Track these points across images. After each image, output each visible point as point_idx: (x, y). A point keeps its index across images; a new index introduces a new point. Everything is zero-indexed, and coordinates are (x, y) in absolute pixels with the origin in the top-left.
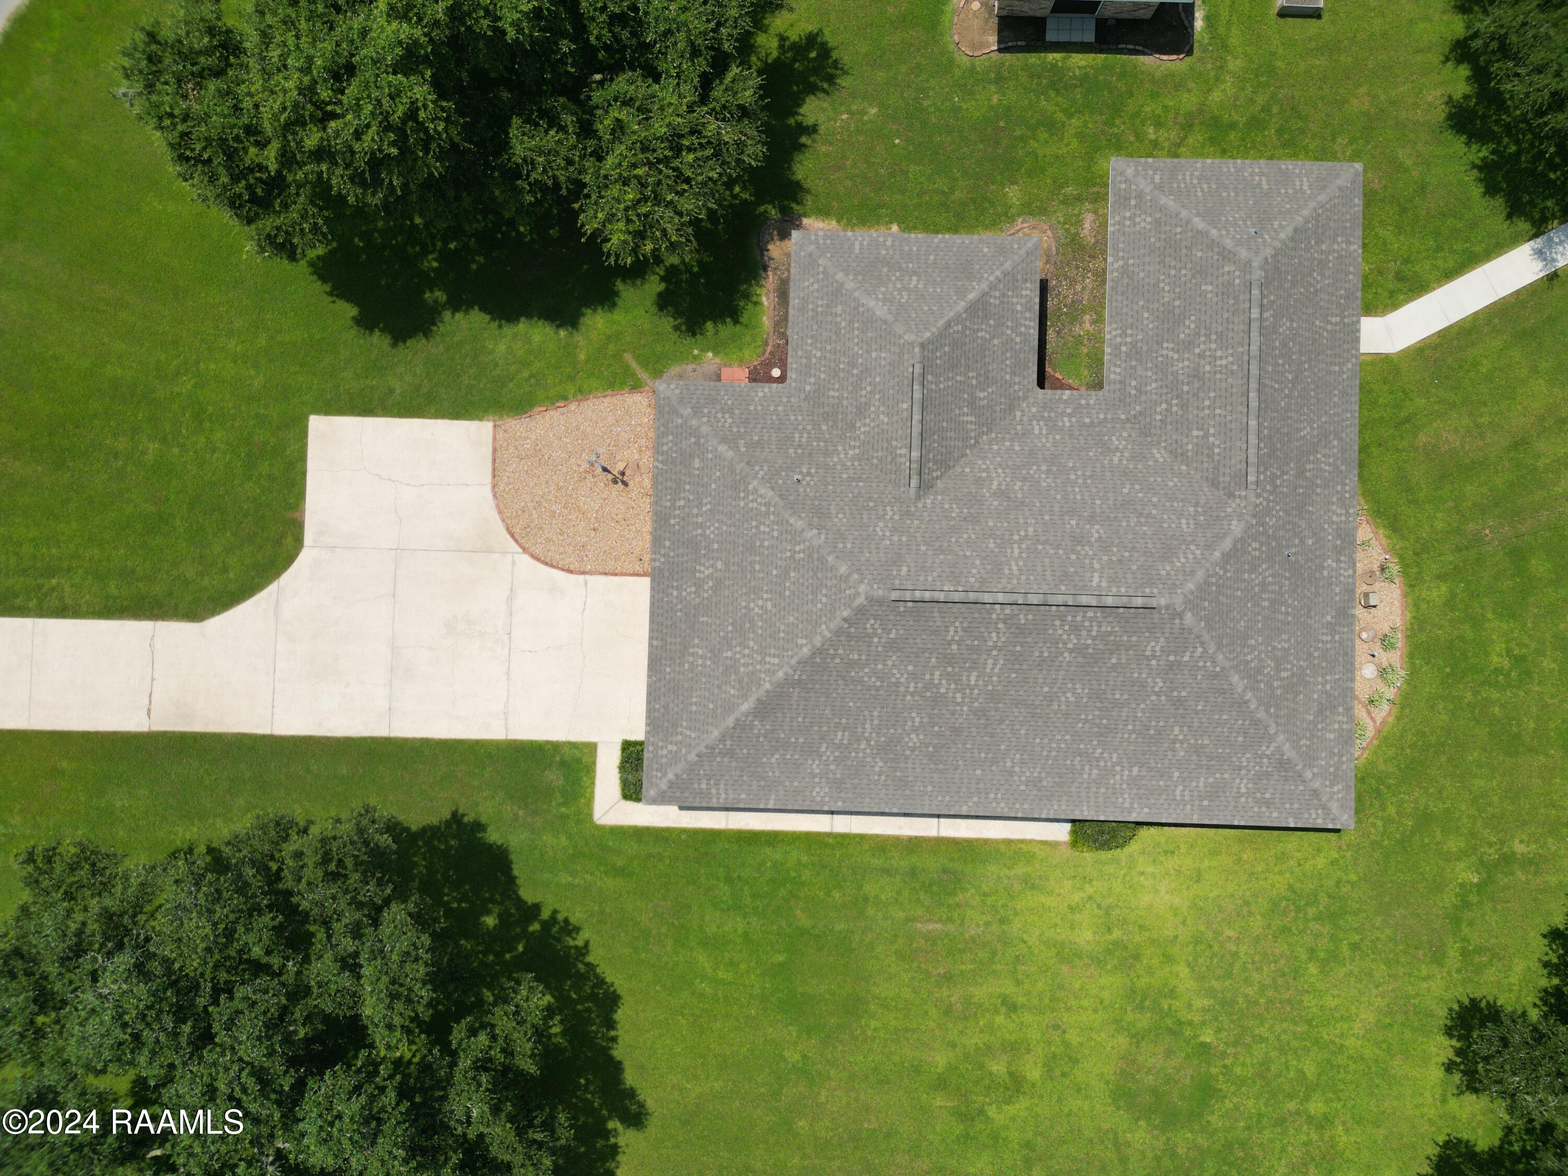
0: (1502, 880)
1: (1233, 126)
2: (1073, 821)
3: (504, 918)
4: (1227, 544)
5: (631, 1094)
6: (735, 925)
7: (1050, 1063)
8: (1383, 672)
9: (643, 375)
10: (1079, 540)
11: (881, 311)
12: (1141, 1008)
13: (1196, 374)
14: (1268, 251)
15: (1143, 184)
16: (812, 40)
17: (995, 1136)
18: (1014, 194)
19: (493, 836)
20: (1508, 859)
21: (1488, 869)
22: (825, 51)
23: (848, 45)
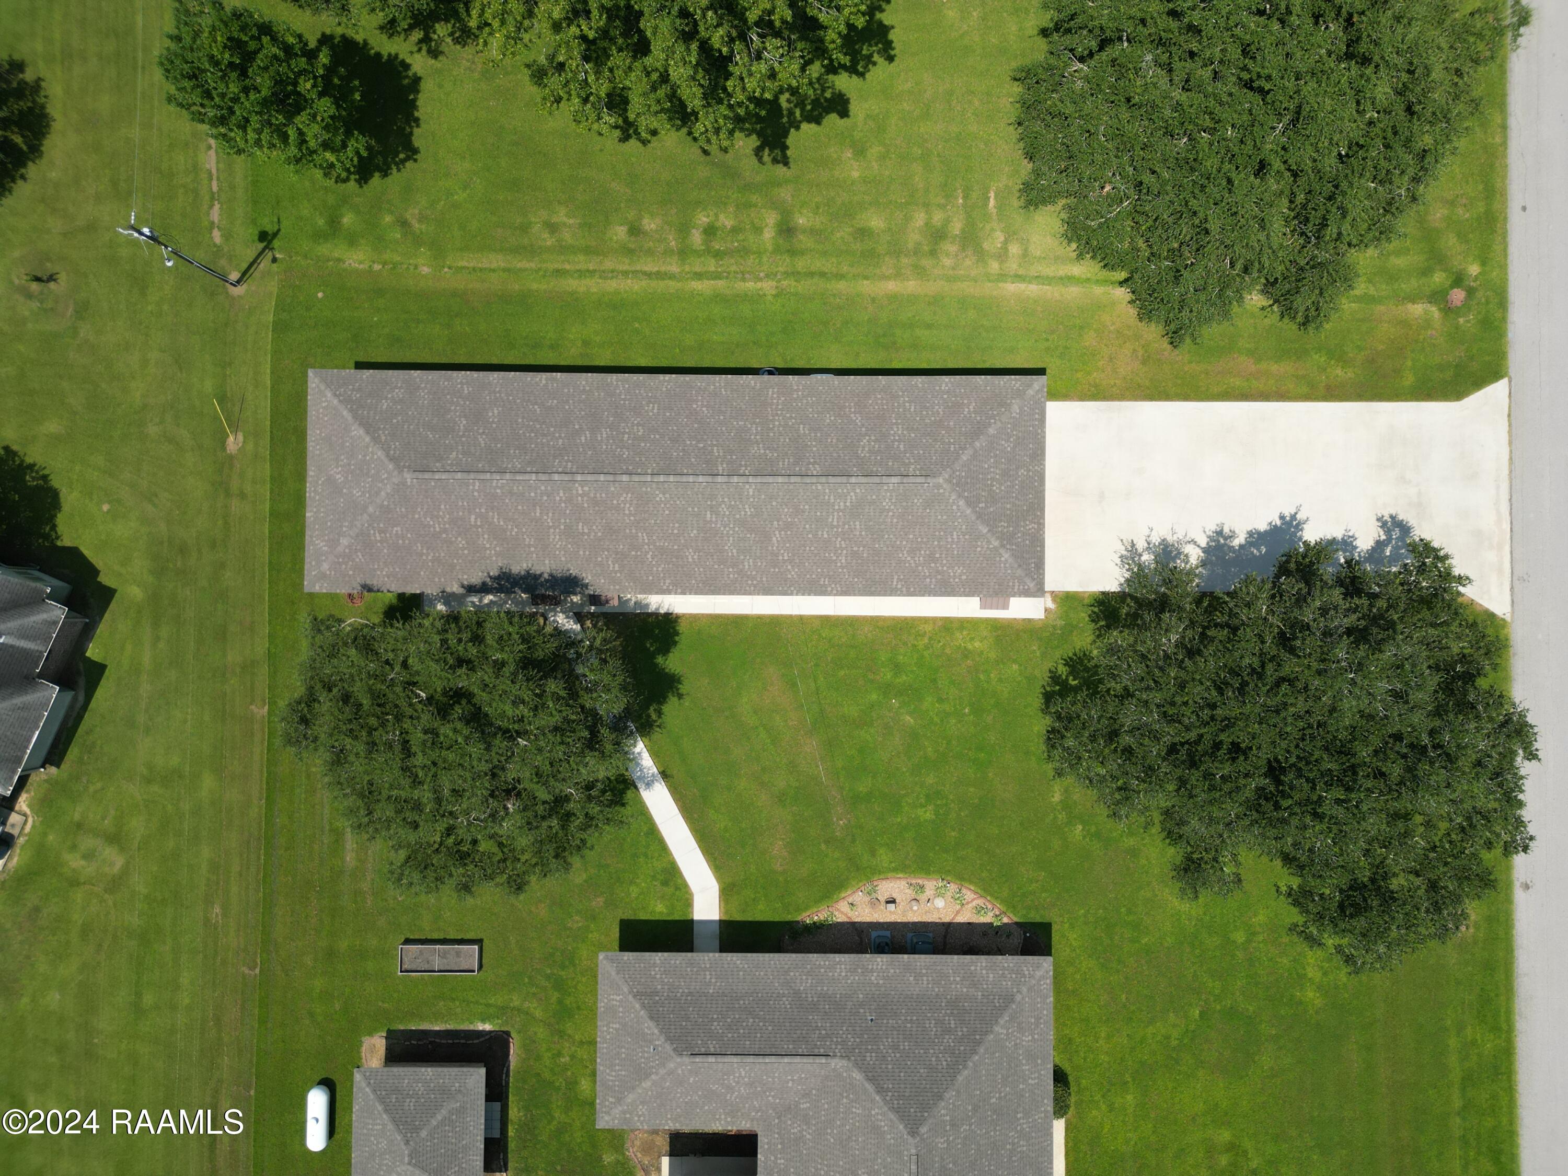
0: (1079, 810)
1: (560, 1002)
4: (870, 1087)
7: (1219, 1124)
8: (940, 894)
12: (1177, 1062)
13: (750, 1084)
14: (668, 1048)
15: (616, 1110)
17: (1270, 1163)
18: (609, 1157)
20: (1068, 808)
21: (1071, 818)
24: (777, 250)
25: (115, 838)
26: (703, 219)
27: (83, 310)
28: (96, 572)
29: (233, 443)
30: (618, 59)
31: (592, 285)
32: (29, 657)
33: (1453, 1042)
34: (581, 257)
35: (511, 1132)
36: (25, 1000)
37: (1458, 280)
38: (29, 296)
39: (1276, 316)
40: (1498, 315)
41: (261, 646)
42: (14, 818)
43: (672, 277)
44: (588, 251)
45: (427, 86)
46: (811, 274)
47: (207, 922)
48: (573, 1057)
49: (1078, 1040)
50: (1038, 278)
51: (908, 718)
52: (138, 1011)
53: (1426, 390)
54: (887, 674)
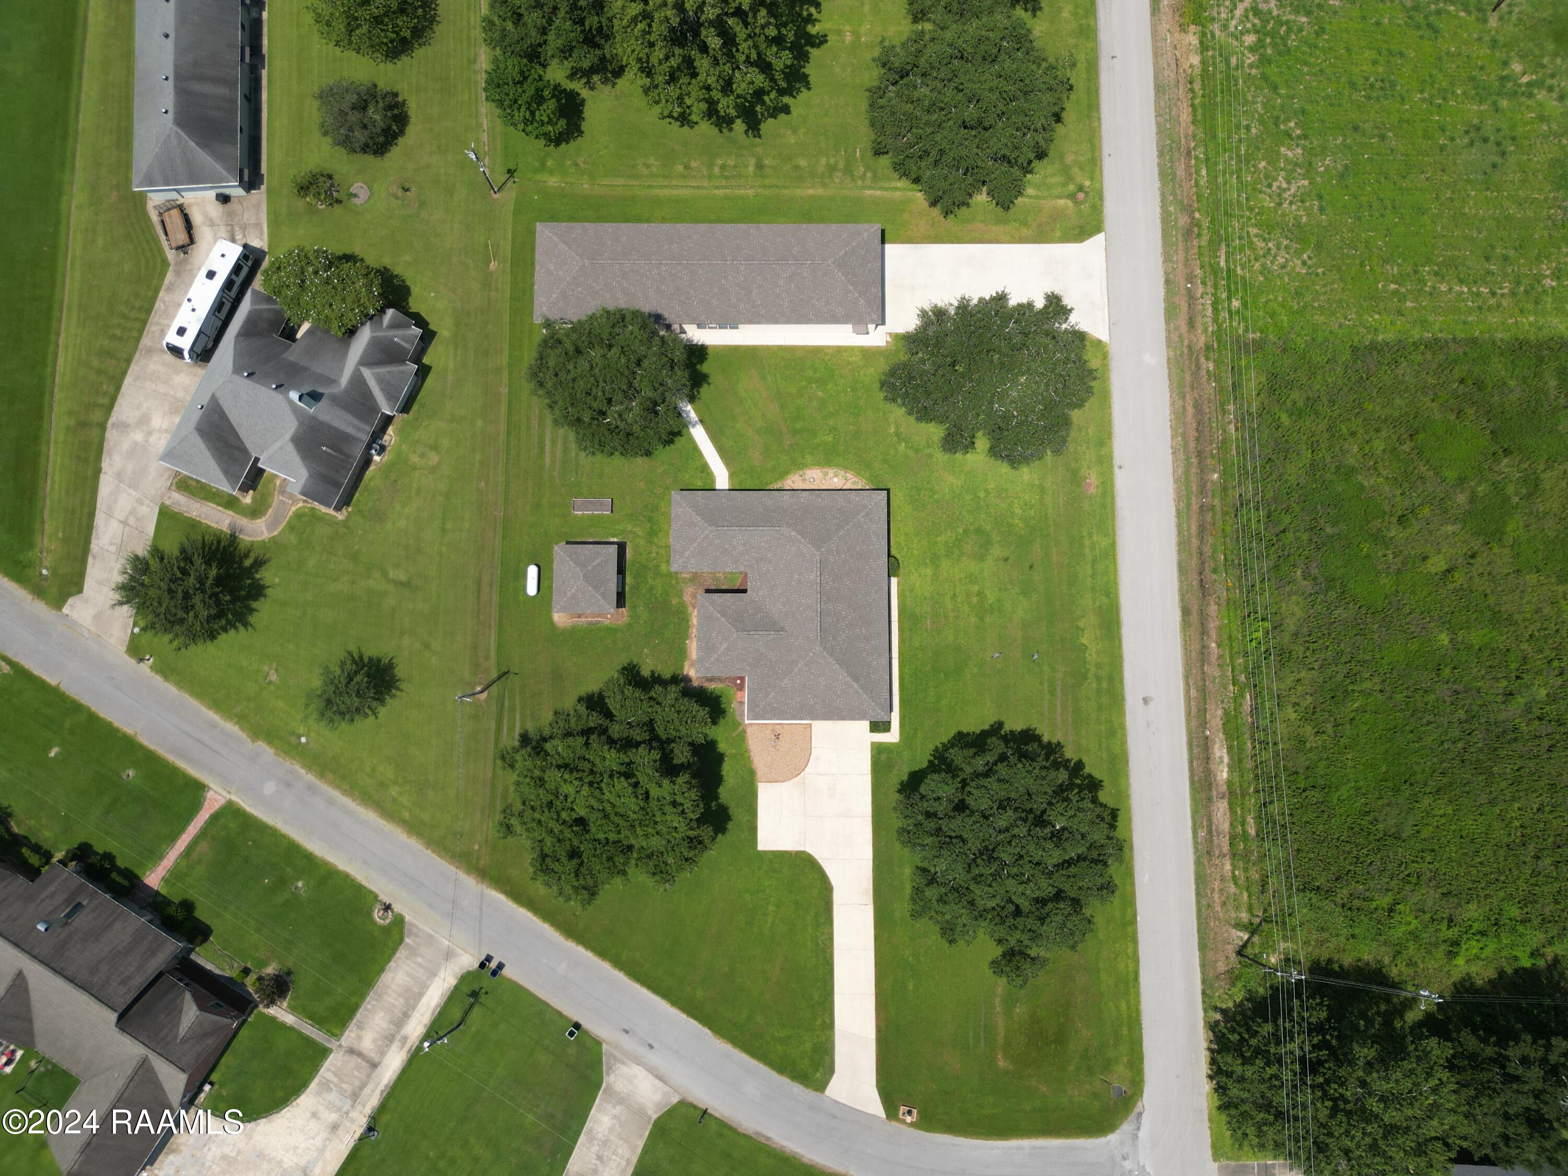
0: (903, 435)
1: (651, 528)
2: (889, 576)
3: (933, 770)
4: (800, 537)
5: (992, 726)
6: (932, 691)
7: (973, 582)
8: (836, 476)
9: (740, 729)
10: (799, 581)
11: (725, 645)
12: (952, 553)
13: (744, 544)
14: (705, 524)
15: (680, 562)
16: (621, 672)
17: (998, 601)
18: (675, 601)
19: (905, 777)
20: (897, 434)
21: (900, 439)
22: (624, 668)
23: (622, 660)
24: (755, 175)
25: (435, 448)
26: (720, 162)
27: (422, 204)
29: (493, 266)
31: (666, 192)
32: (405, 351)
33: (1087, 542)
34: (661, 179)
35: (627, 589)
36: (389, 524)
37: (1081, 189)
38: (397, 198)
39: (994, 206)
40: (1099, 204)
41: (504, 360)
42: (386, 437)
43: (705, 188)
44: (665, 176)
45: (588, 103)
46: (772, 187)
47: (478, 489)
48: (658, 553)
49: (903, 544)
50: (881, 188)
51: (820, 394)
52: (444, 531)
53: (1066, 238)
54: (810, 373)
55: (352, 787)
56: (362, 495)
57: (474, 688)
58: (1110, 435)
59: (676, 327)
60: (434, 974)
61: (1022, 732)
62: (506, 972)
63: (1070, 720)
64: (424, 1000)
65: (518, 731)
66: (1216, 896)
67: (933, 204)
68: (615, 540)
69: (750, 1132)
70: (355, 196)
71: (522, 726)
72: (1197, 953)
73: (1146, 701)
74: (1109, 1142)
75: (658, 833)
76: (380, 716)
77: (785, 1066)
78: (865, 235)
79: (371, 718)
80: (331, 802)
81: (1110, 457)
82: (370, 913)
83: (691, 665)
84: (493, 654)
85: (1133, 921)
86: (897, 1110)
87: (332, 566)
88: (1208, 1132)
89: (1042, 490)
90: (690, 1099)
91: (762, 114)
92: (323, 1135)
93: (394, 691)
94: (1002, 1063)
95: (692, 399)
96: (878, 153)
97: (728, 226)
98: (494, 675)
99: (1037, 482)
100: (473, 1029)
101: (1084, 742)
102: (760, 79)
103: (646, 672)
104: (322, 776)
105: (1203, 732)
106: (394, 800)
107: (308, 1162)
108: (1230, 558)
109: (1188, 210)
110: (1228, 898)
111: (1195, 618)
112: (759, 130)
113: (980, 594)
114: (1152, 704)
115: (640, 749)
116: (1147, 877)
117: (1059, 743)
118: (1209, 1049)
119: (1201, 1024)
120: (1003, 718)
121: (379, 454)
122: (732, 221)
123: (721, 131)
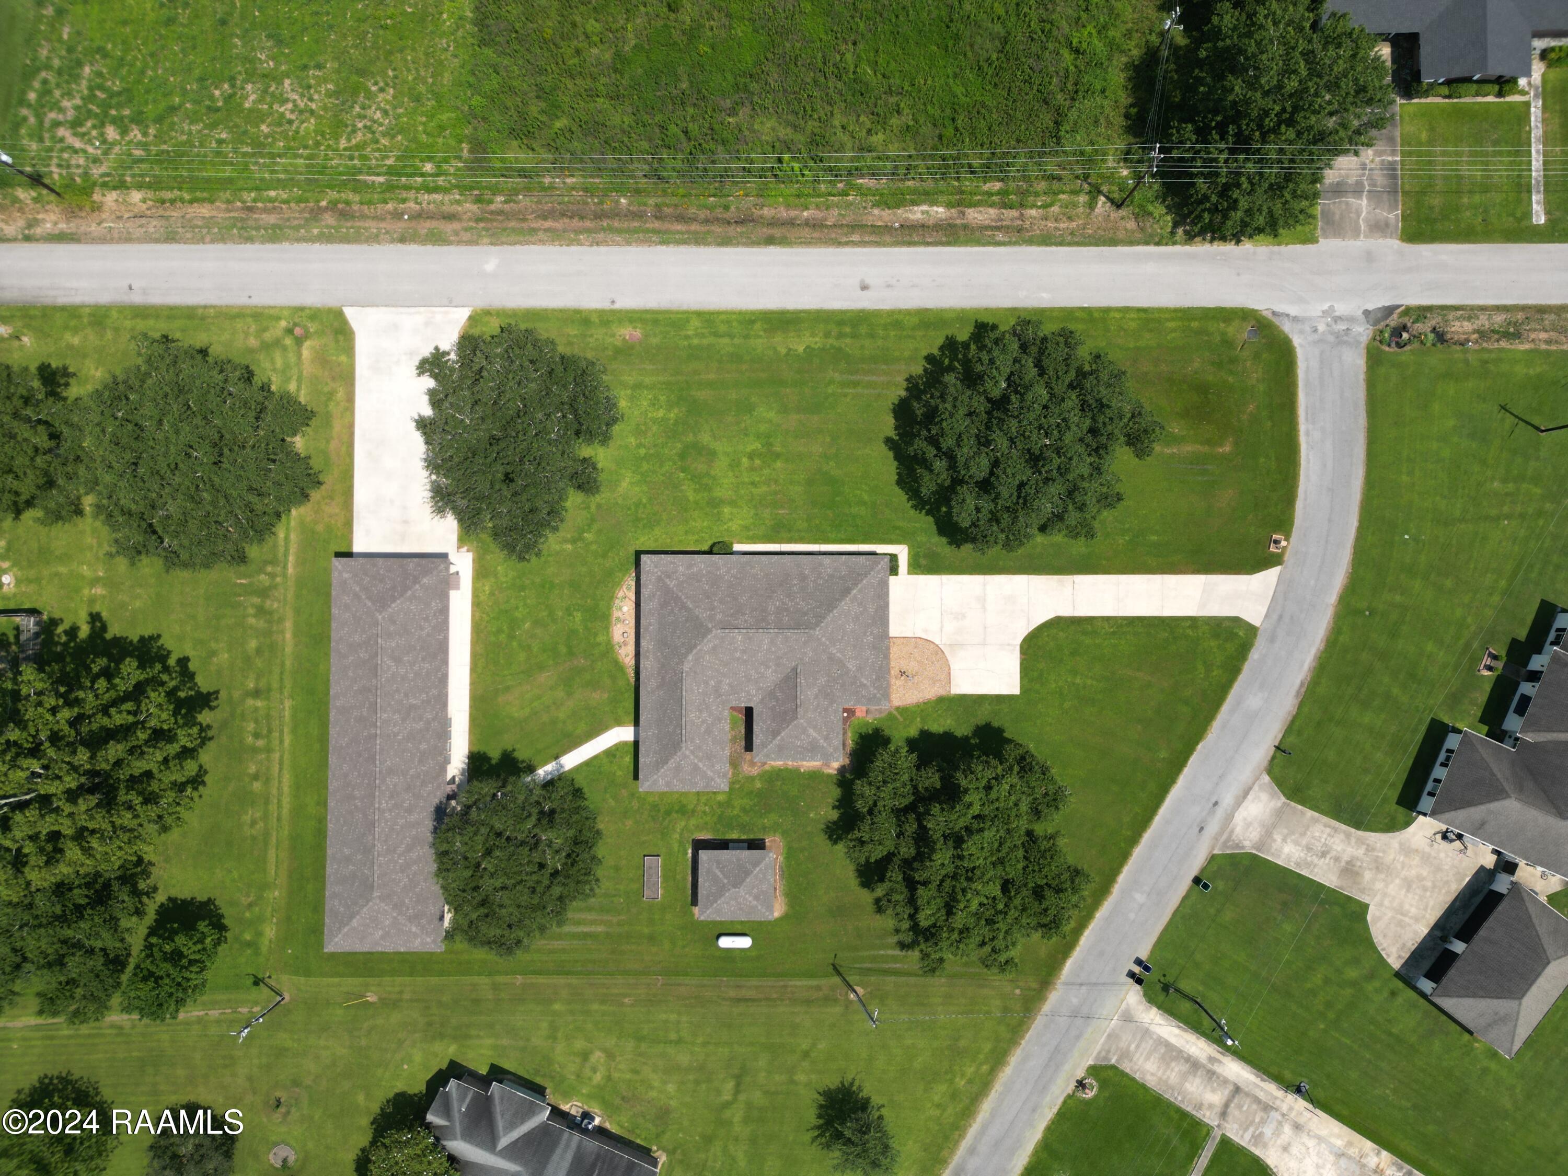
0: (576, 534)
1: (677, 812)
2: (732, 553)
3: (939, 510)
4: (695, 651)
5: (890, 449)
6: (855, 510)
7: (739, 464)
8: (620, 609)
9: (895, 713)
10: (744, 652)
11: (811, 731)
12: (707, 485)
13: (701, 711)
14: (679, 755)
15: (718, 781)
16: (835, 842)
17: (758, 437)
18: (758, 785)
19: (944, 540)
20: (574, 541)
21: (580, 538)
22: (830, 838)
23: (821, 840)
24: (268, 699)
25: (585, 1056)
26: (250, 740)
27: (296, 1083)
28: (441, 1070)
29: (371, 998)
30: (154, 786)
31: (286, 801)
32: (476, 1097)
33: (695, 341)
34: (270, 807)
35: (744, 837)
36: (672, 1102)
37: (289, 331)
38: (288, 1113)
39: (308, 429)
40: (308, 311)
41: (483, 981)
42: (573, 1112)
43: (282, 757)
44: (267, 802)
45: (174, 893)
46: (281, 679)
47: (632, 1005)
48: (706, 805)
49: (696, 537)
50: (286, 555)
51: (527, 625)
52: (679, 1041)
53: (349, 350)
54: (503, 637)
55: (957, 1128)
56: (639, 1136)
57: (851, 1002)
58: (577, 312)
59: (449, 789)
60: (1146, 1032)
61: (896, 418)
62: (1144, 955)
63: (884, 367)
64: (1173, 1040)
65: (897, 952)
66: (1062, 226)
67: (306, 496)
68: (690, 851)
69: (1296, 702)
70: (285, 1161)
71: (892, 948)
72: (1119, 248)
73: (864, 288)
74: (1301, 346)
75: (1016, 805)
76: (881, 1102)
77: (1233, 669)
78: (346, 575)
79: (884, 1111)
80: (972, 1151)
81: (601, 313)
82: (1087, 1103)
83: (827, 765)
84: (814, 982)
85: (1088, 311)
86: (1273, 554)
87: (718, 1165)
88: (1290, 246)
89: (638, 386)
90: (1265, 763)
91: (191, 689)
92: (1305, 1139)
93: (854, 1088)
94: (1227, 448)
95: (531, 769)
96: (241, 558)
97: (333, 731)
98: (836, 980)
99: (629, 392)
100: (1201, 988)
101: (907, 354)
102: (156, 696)
103: (834, 815)
104: (944, 1162)
105: (896, 229)
106: (970, 1082)
107: (1331, 1152)
108: (713, 191)
109: (316, 214)
110: (1064, 214)
111: (777, 232)
112: (209, 694)
113: (751, 456)
114: (868, 281)
115: (930, 826)
116: (1044, 295)
117: (907, 380)
118: (1211, 242)
119: (1187, 248)
120: (882, 436)
121: (593, 1119)
122: (324, 724)
123: (211, 739)
